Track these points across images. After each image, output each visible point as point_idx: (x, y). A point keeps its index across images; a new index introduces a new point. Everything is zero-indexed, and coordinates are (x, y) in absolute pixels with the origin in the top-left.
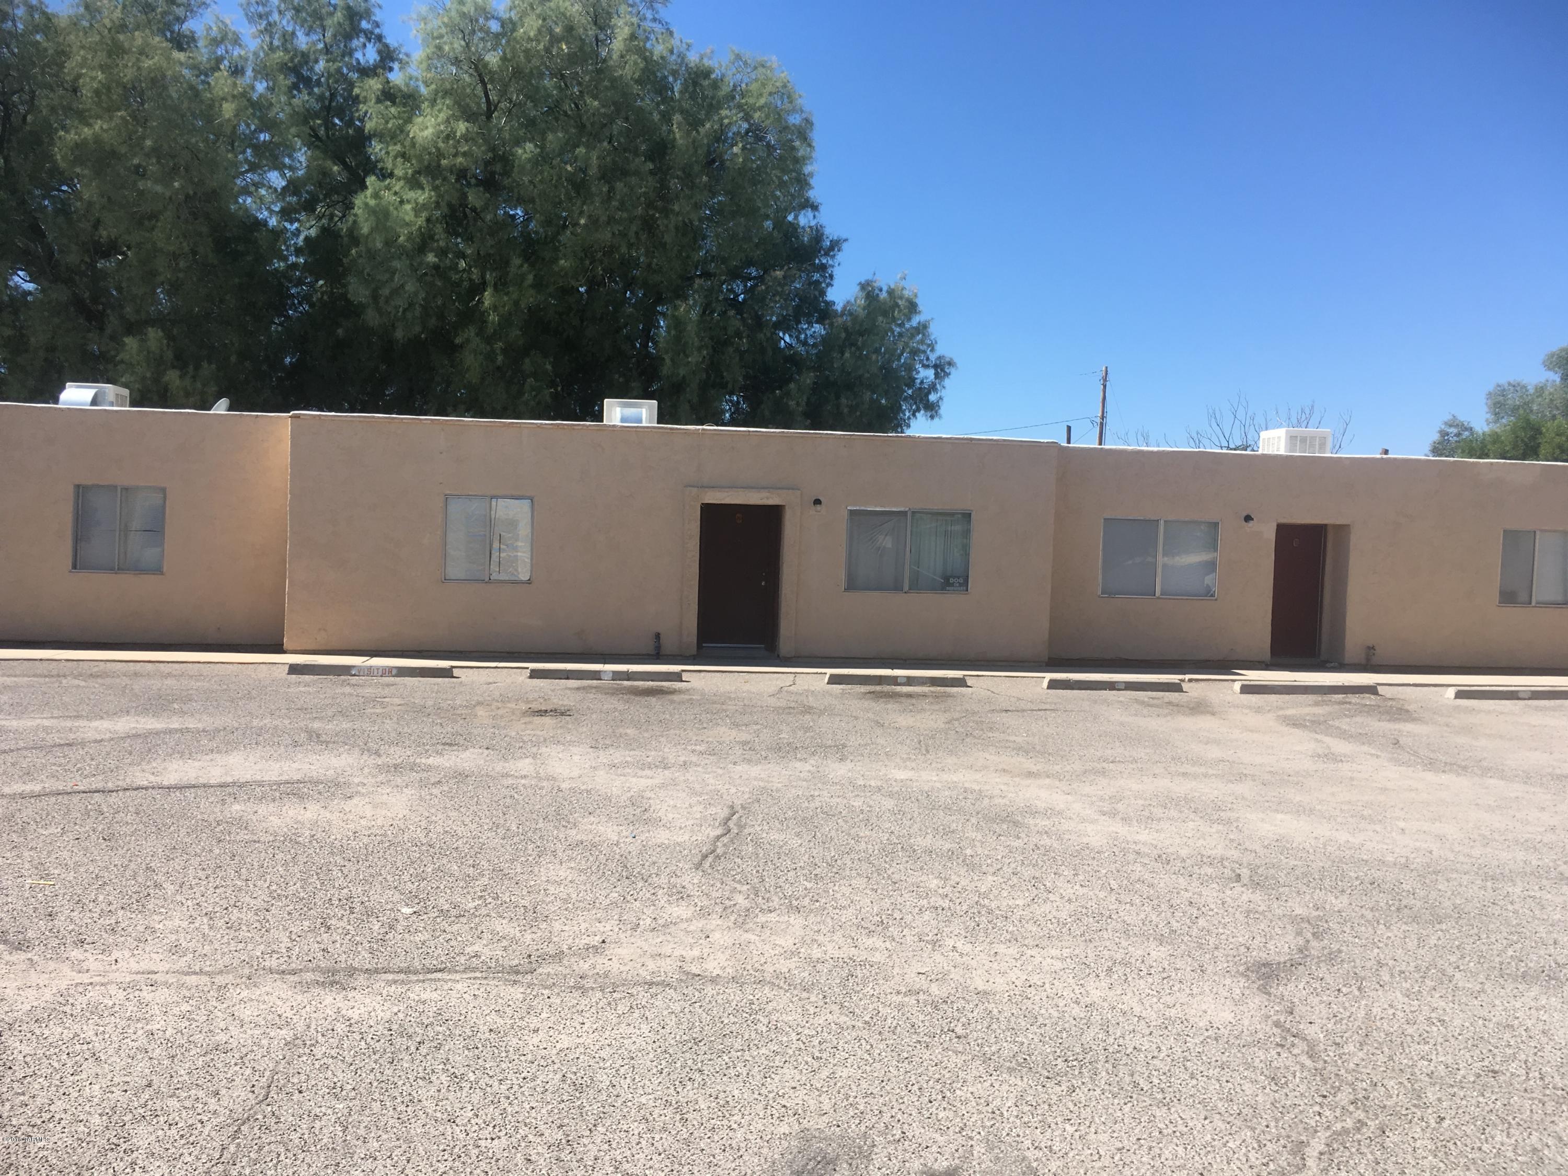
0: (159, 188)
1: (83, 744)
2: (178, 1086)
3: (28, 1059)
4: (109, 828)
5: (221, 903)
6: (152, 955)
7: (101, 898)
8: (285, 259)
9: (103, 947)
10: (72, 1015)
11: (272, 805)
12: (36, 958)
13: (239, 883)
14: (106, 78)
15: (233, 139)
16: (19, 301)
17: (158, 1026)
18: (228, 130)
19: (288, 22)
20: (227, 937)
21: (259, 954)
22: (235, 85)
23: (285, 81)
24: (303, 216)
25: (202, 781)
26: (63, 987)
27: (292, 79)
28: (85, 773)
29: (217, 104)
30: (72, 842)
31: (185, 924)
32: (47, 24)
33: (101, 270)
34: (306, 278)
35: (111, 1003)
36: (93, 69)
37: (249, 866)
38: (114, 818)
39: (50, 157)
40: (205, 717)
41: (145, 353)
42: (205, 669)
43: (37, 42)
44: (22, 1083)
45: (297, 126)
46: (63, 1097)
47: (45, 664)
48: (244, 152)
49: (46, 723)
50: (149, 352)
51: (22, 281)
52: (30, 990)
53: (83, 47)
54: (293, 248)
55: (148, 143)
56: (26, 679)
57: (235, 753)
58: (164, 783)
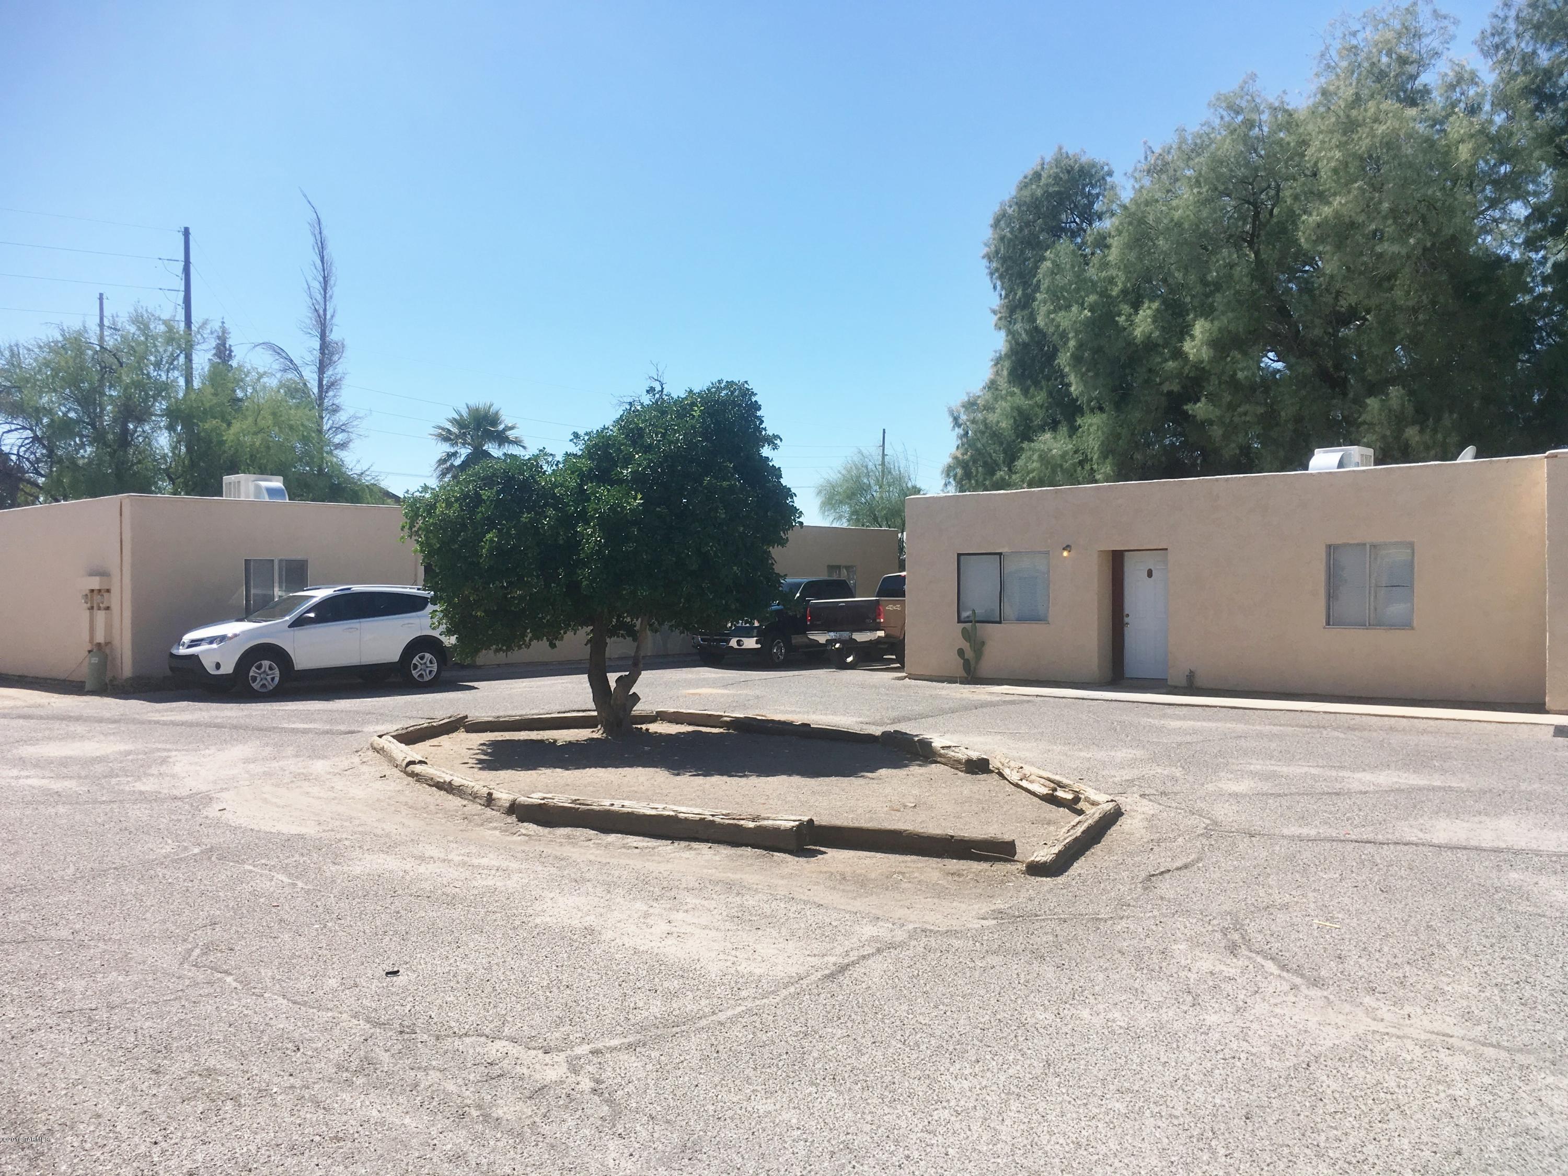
0: (1395, 248)
1: (1349, 793)
2: (1490, 1162)
3: (1337, 1095)
4: (1384, 880)
5: (1511, 975)
6: (1445, 1017)
7: (1386, 949)
8: (1531, 290)
9: (1394, 999)
10: (1372, 1061)
11: (1553, 878)
12: (1331, 997)
13: (1528, 958)
14: (1343, 155)
15: (1472, 179)
16: (1269, 381)
17: (1461, 1093)
18: (1464, 173)
19: (1528, 43)
20: (1522, 1013)
21: (1561, 1039)
22: (1472, 123)
23: (1525, 105)
24: (1549, 242)
25: (1474, 843)
26: (1360, 1032)
27: (1534, 101)
28: (1355, 823)
29: (1454, 149)
30: (1351, 889)
31: (1475, 991)
32: (1289, 121)
33: (1343, 338)
34: (1555, 307)
35: (1409, 1058)
36: (1331, 149)
37: (1536, 941)
38: (1388, 870)
39: (1296, 242)
40: (1467, 776)
41: (1387, 411)
42: (1462, 727)
43: (1282, 139)
44: (1334, 1118)
45: (1541, 147)
46: (1374, 1142)
47: (1306, 715)
48: (1484, 190)
49: (1313, 771)
50: (1390, 411)
51: (1271, 362)
52: (1330, 1027)
53: (1320, 132)
54: (1539, 279)
55: (1386, 205)
56: (1290, 728)
57: (1505, 817)
58: (1433, 841)
